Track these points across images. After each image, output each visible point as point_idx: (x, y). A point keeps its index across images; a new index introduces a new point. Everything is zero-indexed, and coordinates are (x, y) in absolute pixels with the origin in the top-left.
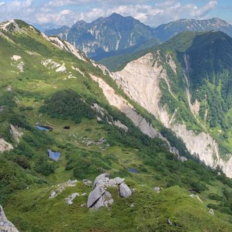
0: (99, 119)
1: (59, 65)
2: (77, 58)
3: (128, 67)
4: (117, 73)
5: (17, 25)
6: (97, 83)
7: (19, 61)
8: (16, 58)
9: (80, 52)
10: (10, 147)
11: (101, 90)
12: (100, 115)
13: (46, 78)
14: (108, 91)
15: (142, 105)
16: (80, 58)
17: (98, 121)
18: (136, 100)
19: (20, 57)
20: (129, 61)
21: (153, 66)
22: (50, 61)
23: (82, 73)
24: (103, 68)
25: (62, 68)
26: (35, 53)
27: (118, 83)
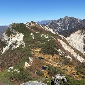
0: (61, 55)
1: (46, 36)
2: (52, 33)
3: (72, 35)
4: (68, 38)
5: (32, 23)
6: (60, 42)
7: (33, 35)
8: (32, 34)
9: (54, 31)
10: (29, 65)
13: (42, 41)
15: (78, 49)
16: (54, 33)
18: (75, 47)
19: (33, 34)
20: (72, 33)
21: (81, 35)
22: (43, 35)
23: (54, 38)
24: (62, 36)
25: (47, 37)
26: (38, 32)
27: (68, 41)
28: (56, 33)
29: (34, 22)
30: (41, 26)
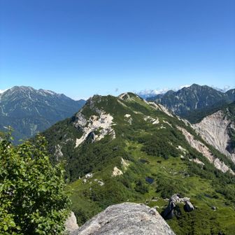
0: (182, 157)
1: (155, 120)
2: (167, 115)
3: (205, 120)
4: (197, 125)
5: (128, 96)
6: (181, 132)
7: (129, 118)
8: (127, 116)
9: (169, 111)
10: (121, 173)
11: (184, 136)
12: (183, 154)
13: (146, 129)
14: (189, 137)
15: (217, 148)
16: (167, 113)
17: (181, 159)
18: (211, 144)
19: (130, 115)
20: (205, 117)
21: (224, 119)
22: (149, 117)
23: (170, 125)
24: (186, 122)
25: (157, 122)
26: (140, 113)
27: (197, 132)
28: (174, 116)
29: (133, 94)
30: (145, 101)
